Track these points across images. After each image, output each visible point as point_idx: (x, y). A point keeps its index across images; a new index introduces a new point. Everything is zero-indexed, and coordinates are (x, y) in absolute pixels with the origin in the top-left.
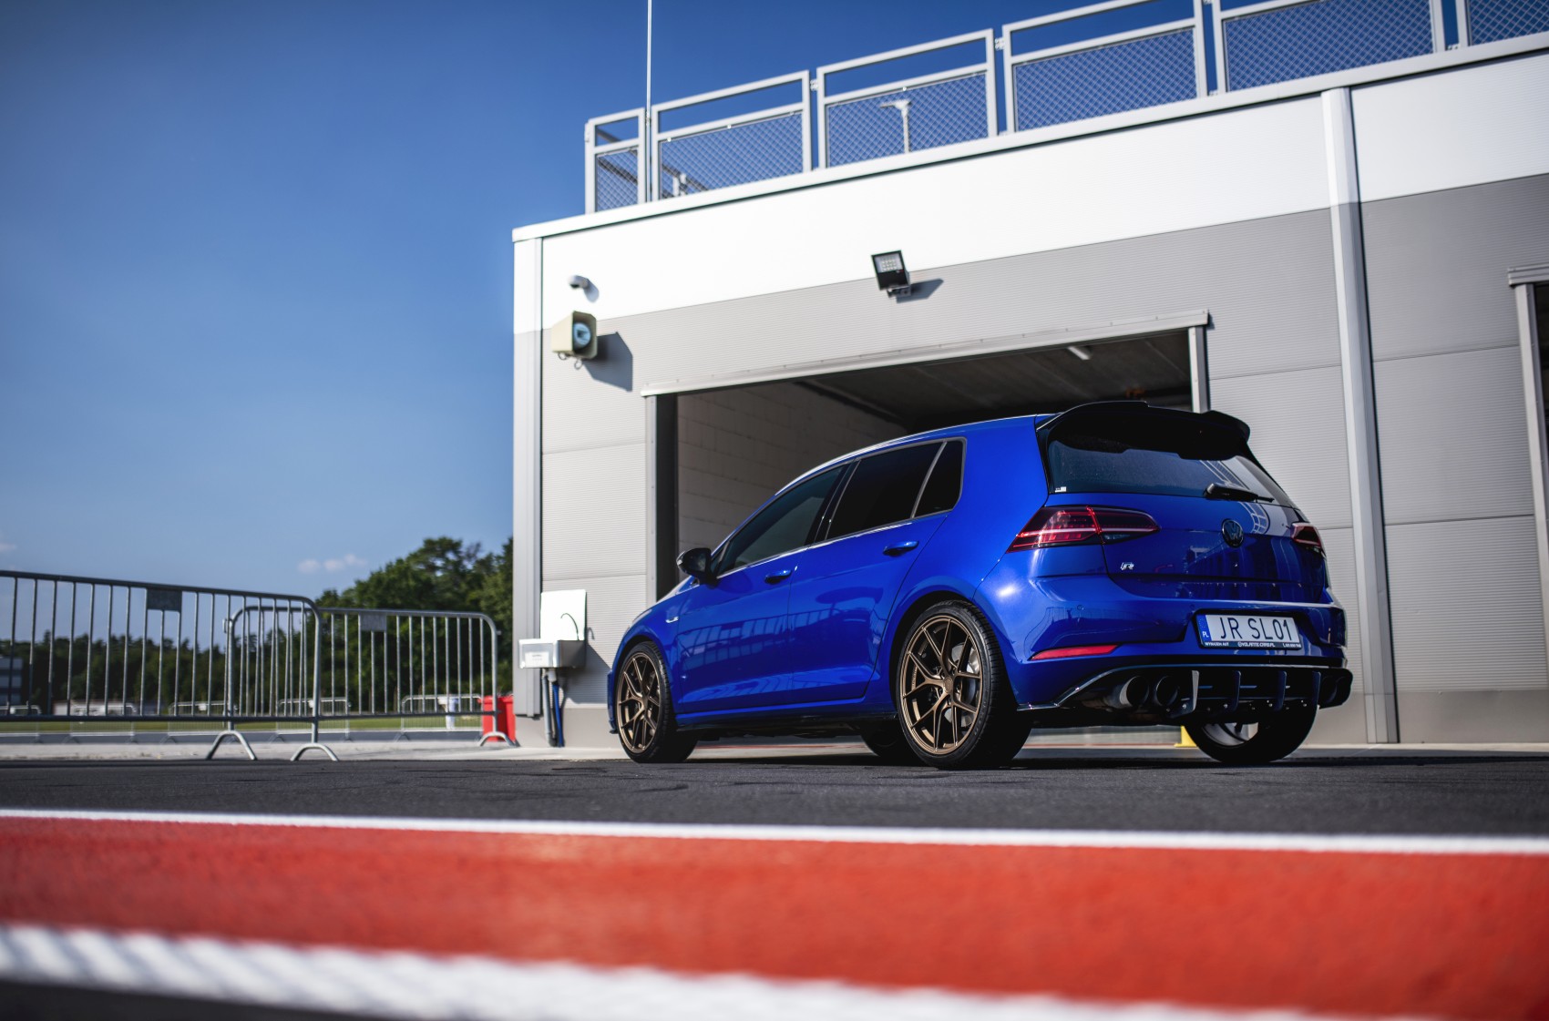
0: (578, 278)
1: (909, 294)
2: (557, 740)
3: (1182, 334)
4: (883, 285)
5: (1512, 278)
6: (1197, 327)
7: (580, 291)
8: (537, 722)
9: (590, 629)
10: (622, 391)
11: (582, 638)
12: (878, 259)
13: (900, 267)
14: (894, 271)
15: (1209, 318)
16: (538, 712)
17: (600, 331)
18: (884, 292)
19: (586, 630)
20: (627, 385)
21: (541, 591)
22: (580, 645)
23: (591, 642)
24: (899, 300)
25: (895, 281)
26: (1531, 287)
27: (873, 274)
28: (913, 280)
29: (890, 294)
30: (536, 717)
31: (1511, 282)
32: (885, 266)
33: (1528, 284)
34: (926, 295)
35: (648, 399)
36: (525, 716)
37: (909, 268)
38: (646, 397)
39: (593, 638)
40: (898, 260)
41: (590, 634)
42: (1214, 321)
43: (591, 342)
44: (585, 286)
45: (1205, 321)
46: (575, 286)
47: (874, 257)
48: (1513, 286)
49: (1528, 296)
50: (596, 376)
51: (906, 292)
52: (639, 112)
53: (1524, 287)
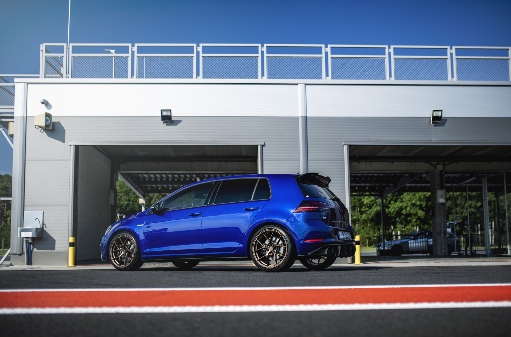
0: (45, 100)
1: (170, 123)
2: (29, 262)
3: (257, 146)
4: (162, 120)
5: (344, 143)
6: (261, 145)
7: (44, 105)
8: (20, 256)
9: (45, 224)
10: (60, 143)
11: (41, 227)
12: (162, 111)
13: (170, 115)
14: (168, 116)
15: (264, 143)
16: (22, 253)
17: (53, 120)
18: (162, 122)
19: (43, 224)
20: (63, 141)
21: (24, 210)
22: (41, 229)
23: (45, 228)
24: (167, 125)
25: (167, 119)
26: (348, 146)
27: (160, 115)
28: (173, 119)
29: (164, 123)
30: (20, 255)
31: (343, 144)
32: (165, 114)
33: (348, 145)
34: (176, 125)
35: (71, 146)
36: (16, 254)
37: (172, 115)
38: (70, 145)
39: (46, 227)
40: (170, 112)
41: (45, 226)
42: (265, 144)
43: (50, 123)
44: (46, 103)
45: (263, 144)
46: (43, 103)
47: (161, 110)
48: (344, 145)
49: (348, 148)
50: (49, 136)
51: (169, 123)
52: (65, 45)
53: (347, 146)
